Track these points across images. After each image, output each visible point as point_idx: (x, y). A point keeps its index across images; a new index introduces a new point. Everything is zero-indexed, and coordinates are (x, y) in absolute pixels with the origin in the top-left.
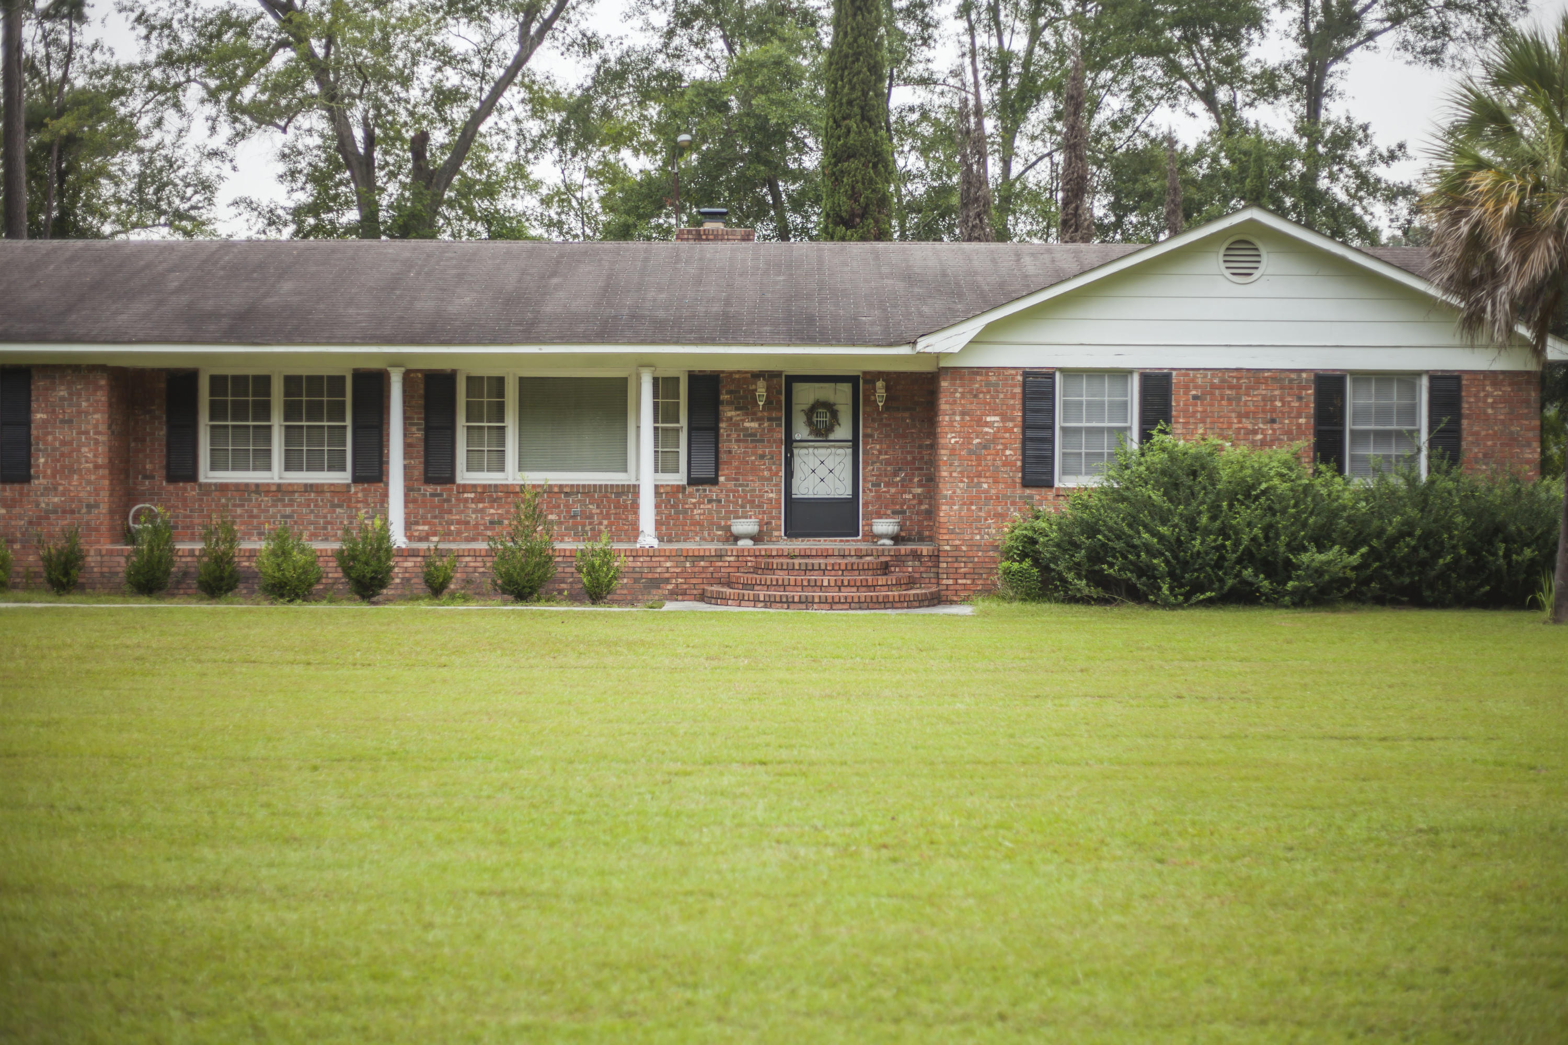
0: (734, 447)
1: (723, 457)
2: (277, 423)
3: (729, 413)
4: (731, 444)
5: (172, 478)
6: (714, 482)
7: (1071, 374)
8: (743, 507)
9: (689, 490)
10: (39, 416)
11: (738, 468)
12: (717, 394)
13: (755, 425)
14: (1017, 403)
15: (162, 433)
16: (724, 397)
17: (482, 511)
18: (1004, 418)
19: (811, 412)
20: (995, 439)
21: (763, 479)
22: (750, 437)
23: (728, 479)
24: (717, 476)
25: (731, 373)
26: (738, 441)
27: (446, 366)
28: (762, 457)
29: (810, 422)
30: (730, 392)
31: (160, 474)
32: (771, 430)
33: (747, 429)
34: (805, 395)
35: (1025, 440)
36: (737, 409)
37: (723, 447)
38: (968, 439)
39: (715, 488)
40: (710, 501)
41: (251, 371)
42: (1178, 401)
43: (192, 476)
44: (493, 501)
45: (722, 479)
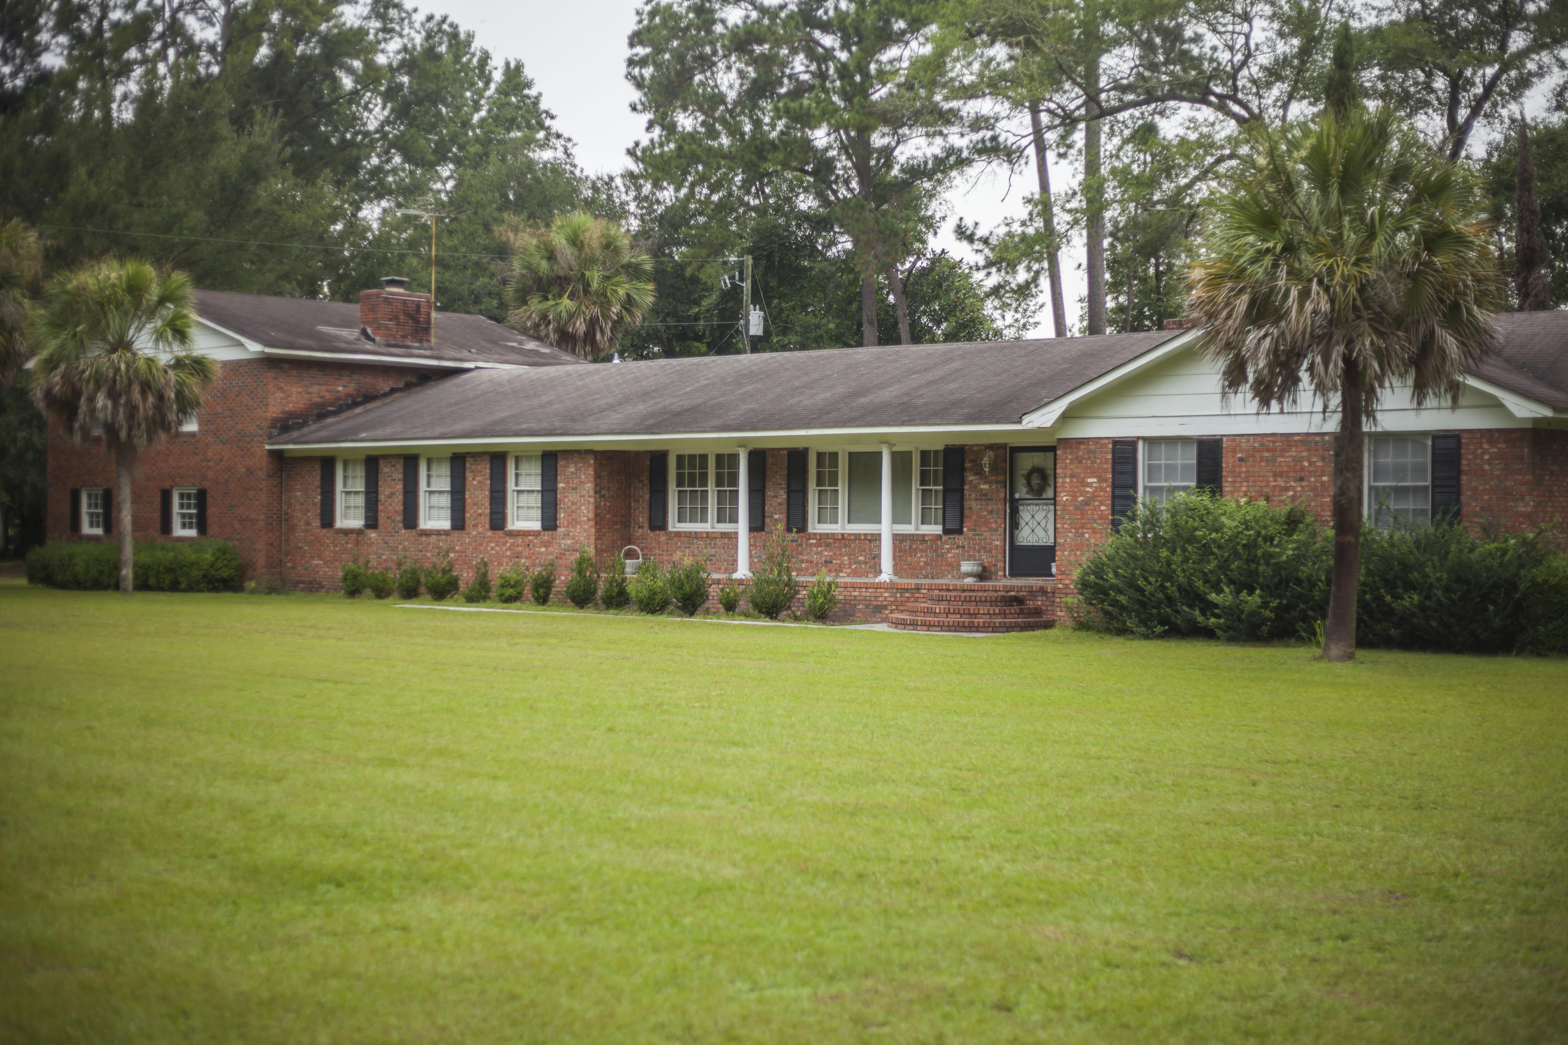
0: (974, 504)
1: (966, 512)
2: (711, 488)
3: (970, 477)
4: (972, 504)
5: (653, 528)
6: (960, 532)
7: (1152, 442)
8: (979, 552)
9: (945, 538)
10: (561, 485)
11: (976, 521)
12: (963, 462)
13: (986, 487)
14: (1109, 466)
15: (647, 496)
16: (968, 465)
17: (820, 553)
18: (1101, 480)
19: (1028, 478)
20: (1094, 497)
21: (991, 530)
22: (984, 497)
23: (969, 530)
24: (962, 527)
25: (972, 446)
26: (976, 499)
27: (800, 445)
28: (991, 512)
29: (1029, 484)
30: (971, 461)
31: (646, 525)
32: (997, 491)
33: (982, 490)
34: (1027, 462)
35: (1114, 497)
36: (975, 474)
37: (967, 504)
38: (1075, 497)
39: (961, 537)
40: (958, 547)
41: (698, 452)
42: (1228, 463)
43: (663, 526)
44: (827, 545)
45: (965, 530)
